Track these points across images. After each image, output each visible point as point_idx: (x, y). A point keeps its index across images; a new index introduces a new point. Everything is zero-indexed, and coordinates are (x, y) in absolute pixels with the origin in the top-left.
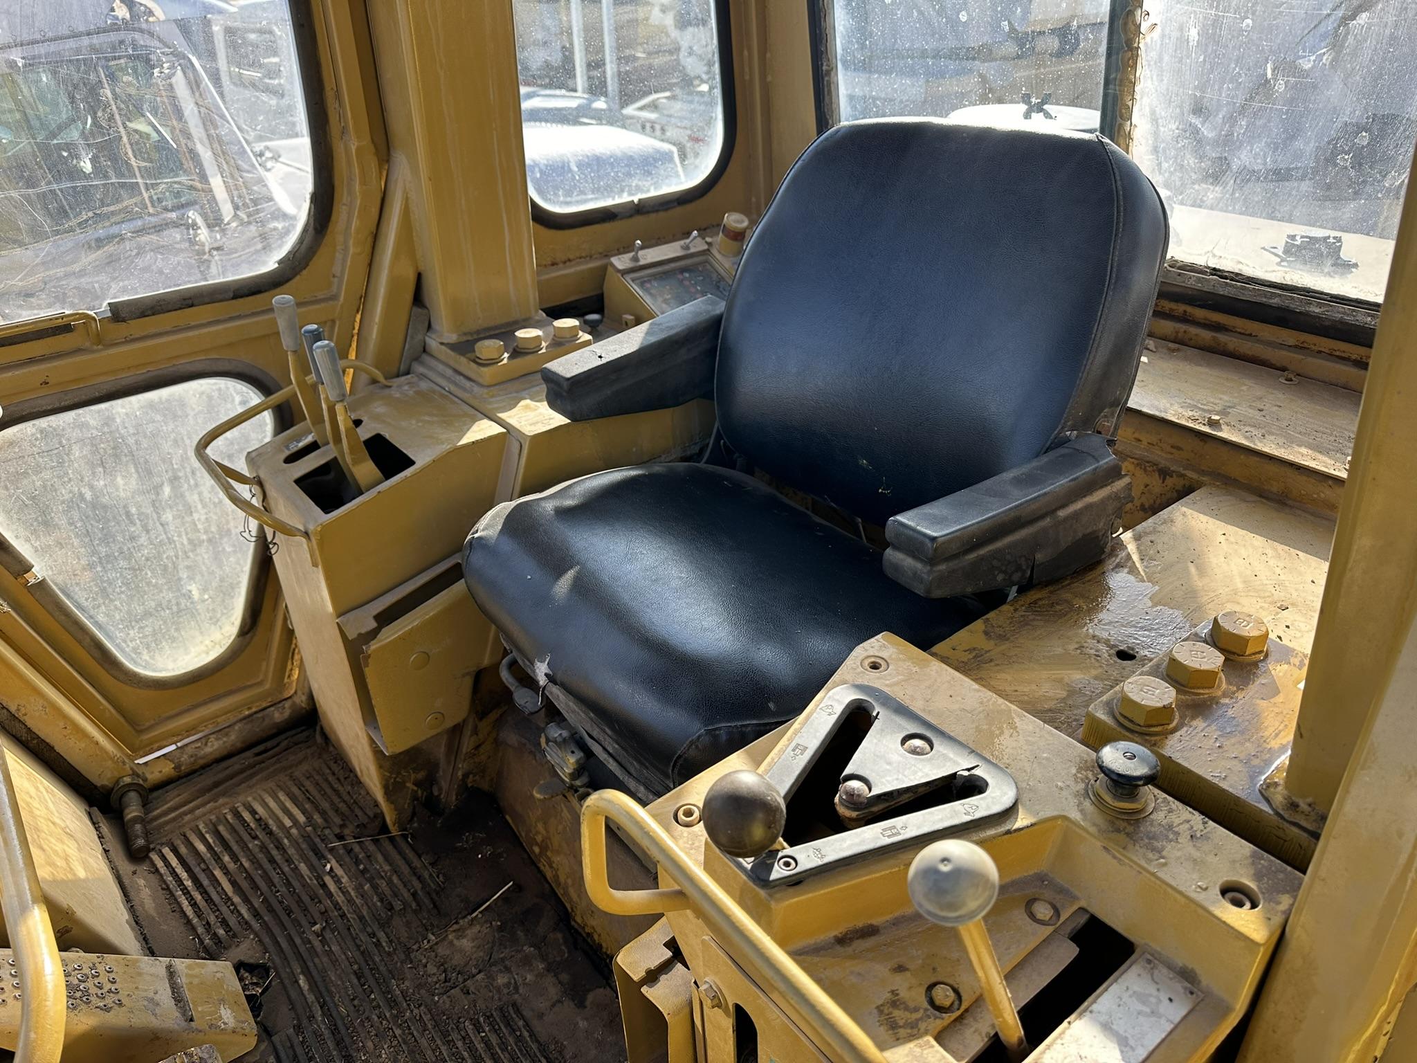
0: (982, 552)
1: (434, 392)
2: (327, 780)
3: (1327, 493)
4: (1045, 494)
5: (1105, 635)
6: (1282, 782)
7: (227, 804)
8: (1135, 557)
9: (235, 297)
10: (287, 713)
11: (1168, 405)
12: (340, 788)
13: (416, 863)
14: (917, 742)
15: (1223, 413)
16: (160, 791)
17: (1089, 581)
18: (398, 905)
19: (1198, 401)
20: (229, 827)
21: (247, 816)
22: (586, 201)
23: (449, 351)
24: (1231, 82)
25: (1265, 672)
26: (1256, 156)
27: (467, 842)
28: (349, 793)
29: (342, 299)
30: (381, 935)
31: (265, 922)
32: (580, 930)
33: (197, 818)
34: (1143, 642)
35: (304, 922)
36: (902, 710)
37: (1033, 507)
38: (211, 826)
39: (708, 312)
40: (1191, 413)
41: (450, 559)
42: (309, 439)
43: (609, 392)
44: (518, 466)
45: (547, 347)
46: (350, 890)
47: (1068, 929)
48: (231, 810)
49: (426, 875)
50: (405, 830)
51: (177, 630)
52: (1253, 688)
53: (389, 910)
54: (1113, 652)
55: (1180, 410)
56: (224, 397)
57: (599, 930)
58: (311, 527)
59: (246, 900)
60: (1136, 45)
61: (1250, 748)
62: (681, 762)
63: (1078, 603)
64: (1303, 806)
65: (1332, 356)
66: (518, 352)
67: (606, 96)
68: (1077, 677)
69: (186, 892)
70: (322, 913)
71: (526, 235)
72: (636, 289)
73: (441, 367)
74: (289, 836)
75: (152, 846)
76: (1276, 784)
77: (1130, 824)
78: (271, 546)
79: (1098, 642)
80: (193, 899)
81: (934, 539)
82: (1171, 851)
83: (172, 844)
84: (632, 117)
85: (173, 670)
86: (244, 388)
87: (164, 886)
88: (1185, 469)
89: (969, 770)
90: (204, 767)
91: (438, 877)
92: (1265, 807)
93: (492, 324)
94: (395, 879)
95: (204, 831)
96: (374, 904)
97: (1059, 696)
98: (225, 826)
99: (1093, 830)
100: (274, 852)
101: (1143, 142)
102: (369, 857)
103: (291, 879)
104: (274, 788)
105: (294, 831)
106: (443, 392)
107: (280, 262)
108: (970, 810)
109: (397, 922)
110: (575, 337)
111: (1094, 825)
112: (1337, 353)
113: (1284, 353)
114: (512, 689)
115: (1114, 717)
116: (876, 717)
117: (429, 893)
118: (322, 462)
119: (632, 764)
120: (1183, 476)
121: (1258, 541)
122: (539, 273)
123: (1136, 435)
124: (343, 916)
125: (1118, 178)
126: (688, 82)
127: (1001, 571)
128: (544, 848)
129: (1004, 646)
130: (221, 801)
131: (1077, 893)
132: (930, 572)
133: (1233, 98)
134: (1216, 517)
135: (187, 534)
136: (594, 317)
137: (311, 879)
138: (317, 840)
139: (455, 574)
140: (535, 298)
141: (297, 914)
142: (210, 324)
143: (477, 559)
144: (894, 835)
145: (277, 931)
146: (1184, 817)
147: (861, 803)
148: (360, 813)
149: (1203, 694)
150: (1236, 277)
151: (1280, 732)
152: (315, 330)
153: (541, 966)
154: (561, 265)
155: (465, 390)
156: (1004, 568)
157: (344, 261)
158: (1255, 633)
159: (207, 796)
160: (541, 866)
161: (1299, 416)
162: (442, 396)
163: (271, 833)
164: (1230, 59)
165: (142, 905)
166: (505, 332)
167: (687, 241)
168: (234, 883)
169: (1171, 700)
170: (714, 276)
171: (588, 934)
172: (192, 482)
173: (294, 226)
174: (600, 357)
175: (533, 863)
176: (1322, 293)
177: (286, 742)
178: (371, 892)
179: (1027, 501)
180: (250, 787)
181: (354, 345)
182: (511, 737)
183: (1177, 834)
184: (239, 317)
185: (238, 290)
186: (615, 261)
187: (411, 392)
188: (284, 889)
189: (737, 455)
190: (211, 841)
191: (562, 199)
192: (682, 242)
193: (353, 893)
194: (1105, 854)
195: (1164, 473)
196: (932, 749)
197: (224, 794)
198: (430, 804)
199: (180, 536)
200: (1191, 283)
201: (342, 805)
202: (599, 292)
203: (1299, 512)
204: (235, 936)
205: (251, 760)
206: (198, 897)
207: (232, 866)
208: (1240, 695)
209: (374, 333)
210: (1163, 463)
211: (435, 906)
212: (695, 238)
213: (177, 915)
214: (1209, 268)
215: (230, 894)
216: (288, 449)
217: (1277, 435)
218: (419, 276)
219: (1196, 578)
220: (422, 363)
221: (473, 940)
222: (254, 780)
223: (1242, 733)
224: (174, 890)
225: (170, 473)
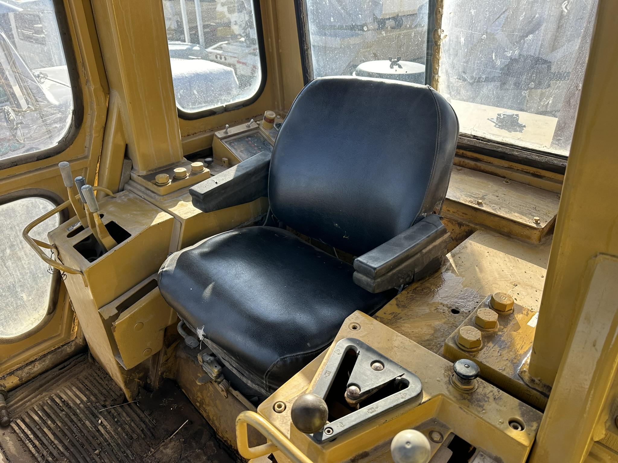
0: (394, 271)
1: (137, 199)
2: (95, 379)
3: (526, 232)
4: (418, 244)
5: (446, 303)
6: (527, 371)
7: (47, 395)
8: (453, 265)
9: (38, 160)
10: (73, 348)
11: (460, 196)
12: (102, 382)
13: (142, 415)
14: (377, 364)
15: (483, 198)
16: (13, 392)
17: (436, 277)
18: (135, 436)
19: (472, 193)
20: (49, 407)
21: (58, 400)
22: (202, 107)
23: (143, 179)
24: (478, 60)
25: (513, 318)
26: (490, 91)
27: (165, 403)
28: (107, 384)
29: (90, 158)
30: (128, 452)
31: (71, 452)
32: (222, 440)
33: (32, 404)
34: (462, 305)
35: (90, 450)
36: (369, 349)
37: (413, 250)
38: (40, 407)
39: (263, 160)
40: (470, 199)
41: (150, 277)
42: (79, 225)
43: (221, 198)
44: (180, 234)
45: (189, 176)
46: (112, 432)
47: (447, 443)
48: (49, 398)
49: (147, 421)
50: (135, 400)
51: (17, 315)
52: (510, 326)
53: (131, 439)
54: (450, 310)
55: (465, 198)
56: (35, 206)
57: (230, 439)
58: (84, 269)
59: (61, 441)
60: (439, 44)
61: (512, 355)
62: (269, 373)
63: (433, 287)
64: (537, 381)
65: (522, 171)
66: (175, 179)
67: (199, 43)
68: (437, 323)
69: (30, 441)
70: (99, 444)
71: (176, 125)
72: (227, 146)
73: (139, 187)
74: (79, 408)
75: (11, 420)
76: (525, 371)
77: (469, 395)
78: (63, 276)
79: (443, 306)
80: (34, 444)
81: (375, 269)
82: (487, 406)
83: (21, 417)
84: (211, 53)
85: (16, 333)
86: (44, 202)
87: (19, 439)
88: (469, 223)
89: (400, 376)
90: (33, 378)
91: (153, 421)
92: (522, 382)
93: (161, 165)
94: (133, 424)
95: (37, 410)
96: (124, 437)
97: (431, 333)
98: (47, 406)
99: (454, 399)
100: (73, 417)
101: (443, 83)
102: (119, 414)
103: (82, 429)
104: (70, 385)
105: (82, 406)
106: (141, 199)
107: (59, 142)
108: (403, 396)
109: (135, 444)
110: (202, 170)
111: (455, 397)
112: (525, 170)
113: (504, 170)
114: (184, 337)
115: (456, 345)
116: (359, 354)
117: (149, 429)
118: (86, 236)
119: (245, 372)
120: (468, 226)
121: (502, 254)
122: (182, 140)
123: (448, 209)
124: (109, 444)
125: (438, 105)
126: (235, 37)
127: (402, 278)
128: (202, 403)
129: (406, 311)
130: (44, 394)
131: (450, 427)
132: (374, 283)
133: (479, 67)
134: (483, 244)
135: (19, 270)
136: (209, 159)
137: (92, 428)
138: (93, 409)
139: (153, 284)
140: (181, 153)
141: (87, 446)
142: (25, 173)
143: (165, 281)
144: (373, 412)
145: (78, 456)
146: (490, 389)
147: (357, 397)
148: (113, 394)
149: (490, 331)
150: (484, 139)
151: (523, 346)
152: (82, 179)
153: (205, 458)
154: (192, 136)
155: (151, 197)
156: (403, 277)
157: (90, 140)
158: (509, 302)
159: (37, 392)
160: (200, 411)
161: (513, 198)
162: (141, 201)
163: (70, 407)
164: (478, 51)
165: (9, 450)
166: (168, 169)
167: (249, 123)
168: (54, 434)
169: (479, 337)
170: (262, 139)
171: (225, 441)
172: (20, 246)
173: (65, 126)
174: (216, 183)
175: (197, 410)
176: (518, 146)
177: (74, 362)
178: (121, 432)
179: (411, 248)
180: (58, 386)
181: (97, 178)
182: (183, 354)
183: (488, 398)
184: (40, 169)
185: (39, 156)
186: (217, 133)
187: (126, 200)
188: (79, 435)
189: (278, 221)
190: (41, 414)
191: (191, 106)
192: (246, 124)
193: (113, 433)
194: (460, 410)
195: (460, 225)
196: (384, 367)
197: (45, 390)
198: (146, 388)
199: (16, 272)
200: (465, 142)
201: (104, 391)
202: (210, 147)
203: (516, 240)
204: (57, 460)
205: (58, 372)
206: (37, 443)
207: (52, 426)
208: (505, 330)
209: (106, 172)
210: (460, 220)
211: (153, 435)
212: (252, 122)
213: (27, 453)
214: (472, 135)
215: (53, 440)
216: (69, 230)
217: (505, 208)
218: (127, 146)
219: (479, 274)
220: (129, 185)
221: (172, 449)
222: (60, 382)
223: (508, 348)
224: (24, 440)
225: (9, 244)
